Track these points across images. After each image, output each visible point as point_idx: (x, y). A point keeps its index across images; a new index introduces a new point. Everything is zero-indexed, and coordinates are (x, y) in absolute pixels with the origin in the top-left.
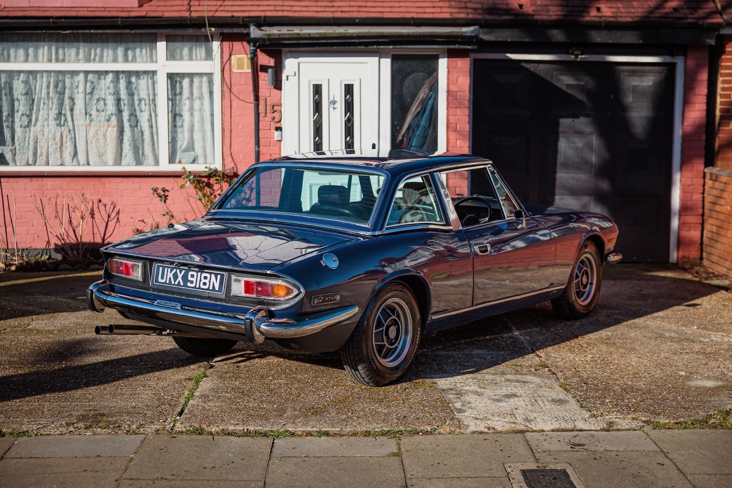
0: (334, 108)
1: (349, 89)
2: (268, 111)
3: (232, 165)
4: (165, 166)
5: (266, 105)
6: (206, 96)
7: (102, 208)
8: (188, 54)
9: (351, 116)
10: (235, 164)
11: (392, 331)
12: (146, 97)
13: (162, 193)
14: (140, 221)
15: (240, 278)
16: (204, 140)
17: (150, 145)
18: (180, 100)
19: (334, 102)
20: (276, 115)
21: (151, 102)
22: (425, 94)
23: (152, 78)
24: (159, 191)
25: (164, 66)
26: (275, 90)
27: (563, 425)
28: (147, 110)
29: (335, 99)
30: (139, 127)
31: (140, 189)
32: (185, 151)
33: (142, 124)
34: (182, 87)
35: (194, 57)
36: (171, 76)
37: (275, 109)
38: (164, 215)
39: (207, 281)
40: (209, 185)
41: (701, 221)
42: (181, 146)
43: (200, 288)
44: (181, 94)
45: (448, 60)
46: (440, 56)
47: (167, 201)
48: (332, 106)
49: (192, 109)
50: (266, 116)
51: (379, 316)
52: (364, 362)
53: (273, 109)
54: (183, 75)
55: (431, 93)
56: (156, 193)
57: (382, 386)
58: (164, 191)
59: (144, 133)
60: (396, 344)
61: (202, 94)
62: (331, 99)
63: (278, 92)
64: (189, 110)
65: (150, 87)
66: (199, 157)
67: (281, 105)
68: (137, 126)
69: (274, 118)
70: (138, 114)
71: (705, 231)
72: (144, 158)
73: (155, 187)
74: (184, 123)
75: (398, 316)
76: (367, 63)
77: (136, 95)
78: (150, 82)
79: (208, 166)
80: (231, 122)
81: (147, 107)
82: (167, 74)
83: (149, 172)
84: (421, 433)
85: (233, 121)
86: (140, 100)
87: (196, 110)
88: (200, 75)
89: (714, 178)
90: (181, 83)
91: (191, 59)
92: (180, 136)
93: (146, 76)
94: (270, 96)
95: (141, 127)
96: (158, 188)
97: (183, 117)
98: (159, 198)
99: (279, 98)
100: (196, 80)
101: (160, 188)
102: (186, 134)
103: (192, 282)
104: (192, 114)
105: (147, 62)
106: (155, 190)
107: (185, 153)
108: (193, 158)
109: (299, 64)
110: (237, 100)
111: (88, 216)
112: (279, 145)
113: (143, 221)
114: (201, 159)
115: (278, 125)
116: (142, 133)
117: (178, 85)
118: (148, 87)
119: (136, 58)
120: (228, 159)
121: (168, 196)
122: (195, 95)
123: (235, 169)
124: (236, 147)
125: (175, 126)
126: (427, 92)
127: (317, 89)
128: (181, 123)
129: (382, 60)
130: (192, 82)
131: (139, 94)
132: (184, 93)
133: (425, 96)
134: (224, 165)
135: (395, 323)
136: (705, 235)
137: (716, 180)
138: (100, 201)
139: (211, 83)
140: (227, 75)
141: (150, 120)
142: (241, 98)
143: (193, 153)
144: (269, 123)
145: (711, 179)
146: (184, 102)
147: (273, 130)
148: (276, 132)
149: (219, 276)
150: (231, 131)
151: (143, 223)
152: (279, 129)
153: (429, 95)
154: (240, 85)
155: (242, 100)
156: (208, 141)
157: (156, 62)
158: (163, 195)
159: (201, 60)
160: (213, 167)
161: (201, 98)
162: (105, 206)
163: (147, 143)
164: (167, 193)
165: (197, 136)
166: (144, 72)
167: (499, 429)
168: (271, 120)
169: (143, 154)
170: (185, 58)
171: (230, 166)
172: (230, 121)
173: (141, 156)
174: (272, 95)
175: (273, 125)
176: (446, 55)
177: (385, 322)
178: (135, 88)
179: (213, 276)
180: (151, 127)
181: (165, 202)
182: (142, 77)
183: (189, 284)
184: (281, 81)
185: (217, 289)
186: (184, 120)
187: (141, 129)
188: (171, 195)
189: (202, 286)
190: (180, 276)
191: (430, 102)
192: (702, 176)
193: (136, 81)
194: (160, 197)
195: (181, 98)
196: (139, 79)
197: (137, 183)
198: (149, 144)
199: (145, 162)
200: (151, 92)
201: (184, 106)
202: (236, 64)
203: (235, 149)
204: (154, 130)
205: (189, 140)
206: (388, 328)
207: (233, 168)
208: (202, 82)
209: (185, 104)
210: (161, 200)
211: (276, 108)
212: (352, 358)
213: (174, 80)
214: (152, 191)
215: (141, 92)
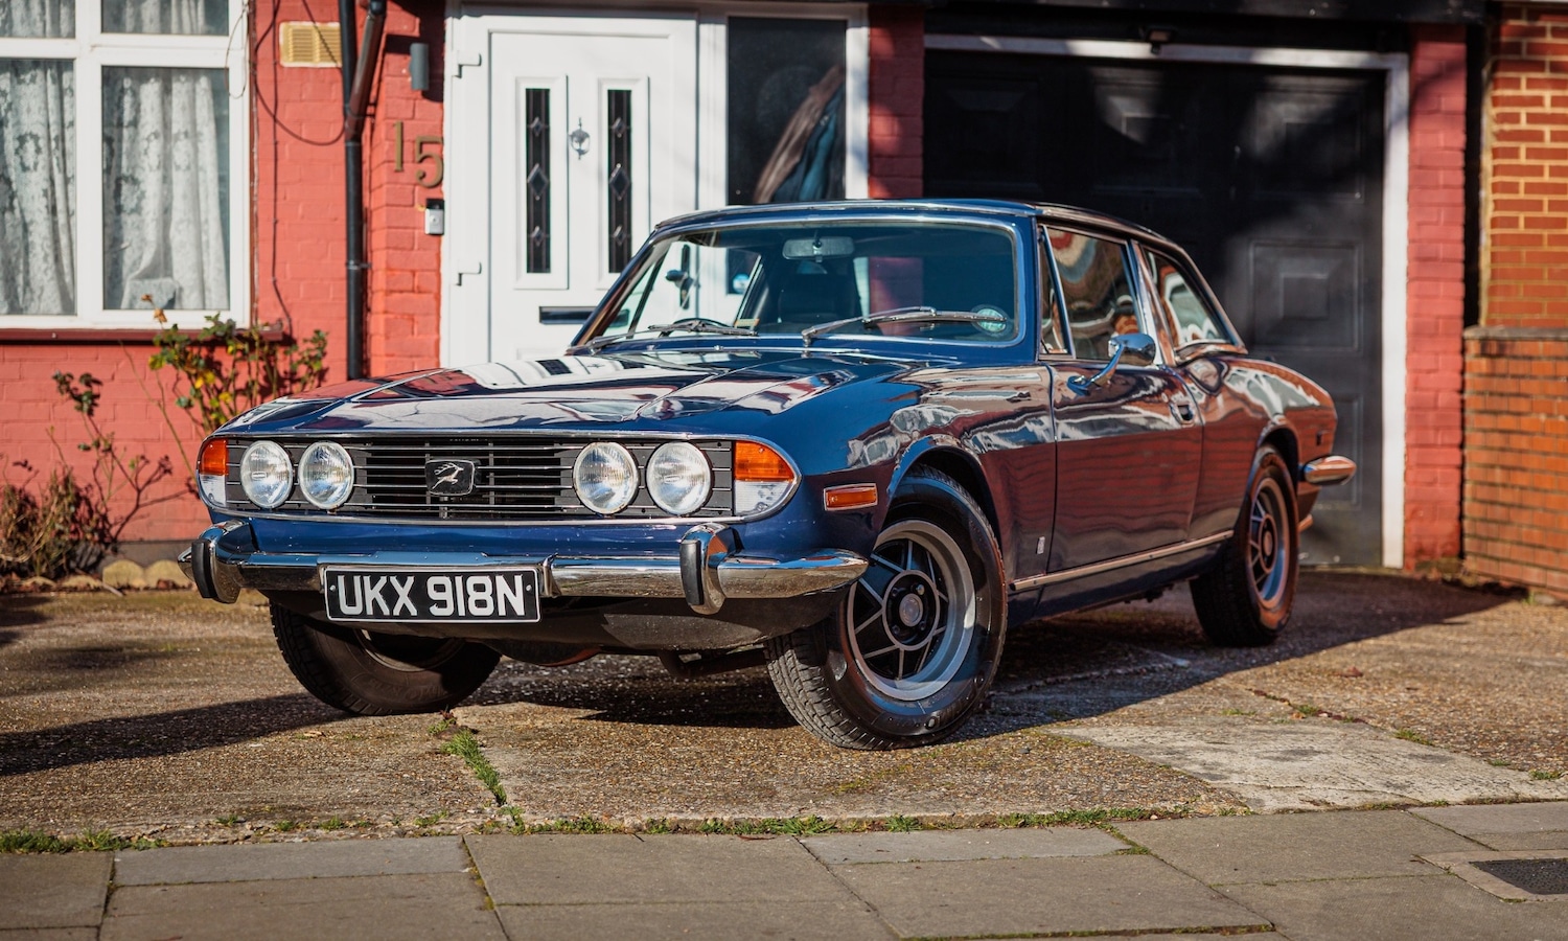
0: (581, 152)
1: (619, 103)
2: (408, 157)
3: (279, 313)
4: (91, 315)
5: (402, 142)
6: (207, 130)
8: (157, 20)
9: (624, 173)
10: (285, 310)
12: (40, 131)
13: (82, 389)
14: (16, 464)
16: (199, 247)
17: (51, 259)
18: (134, 140)
19: (581, 137)
20: (426, 166)
21: (53, 144)
22: (813, 120)
23: (58, 80)
24: (74, 384)
25: (94, 47)
26: (425, 102)
27: (1488, 793)
28: (41, 164)
29: (584, 129)
30: (17, 211)
31: (21, 378)
32: (149, 274)
33: (24, 205)
34: (139, 105)
35: (174, 27)
36: (111, 76)
37: (425, 152)
38: (87, 449)
40: (213, 366)
41: (1458, 461)
42: (135, 264)
44: (135, 123)
45: (871, 36)
46: (850, 23)
47: (96, 410)
48: (577, 146)
49: (166, 163)
50: (402, 170)
53: (421, 151)
54: (142, 74)
55: (826, 118)
56: (64, 387)
58: (88, 384)
59: (31, 228)
61: (194, 123)
62: (574, 128)
63: (436, 105)
64: (158, 167)
65: (52, 104)
66: (186, 292)
67: (440, 142)
68: (12, 208)
69: (424, 176)
70: (13, 178)
71: (1468, 486)
72: (28, 295)
73: (64, 372)
74: (144, 203)
76: (666, 37)
77: (10, 124)
78: (52, 89)
79: (213, 314)
80: (275, 200)
81: (42, 158)
82: (103, 67)
83: (49, 332)
84: (1154, 817)
85: (280, 195)
86: (22, 139)
87: (178, 168)
88: (193, 72)
89: (1494, 349)
90: (135, 94)
91: (165, 29)
92: (129, 236)
93: (39, 73)
94: (413, 118)
95: (22, 211)
96: (71, 377)
97: (142, 187)
98: (74, 403)
99: (437, 122)
100: (179, 88)
101: (77, 376)
102: (151, 232)
104: (166, 180)
105: (44, 35)
106: (63, 381)
107: (147, 282)
108: (171, 296)
109: (490, 34)
110: (294, 140)
112: (435, 246)
113: (25, 465)
114: (190, 298)
115: (433, 194)
116: (25, 227)
117: (127, 100)
118: (46, 103)
119: (11, 27)
120: (268, 298)
121: (98, 396)
122: (176, 128)
123: (286, 323)
124: (288, 266)
125: (119, 209)
126: (817, 115)
127: (537, 103)
128: (135, 201)
129: (704, 28)
130: (167, 91)
131: (18, 123)
132: (142, 121)
133: (812, 125)
134: (254, 313)
136: (1468, 495)
137: (1500, 355)
139: (220, 93)
140: (265, 74)
141: (50, 193)
142: (304, 136)
143: (169, 280)
144: (411, 187)
145: (1483, 354)
146: (144, 144)
147: (420, 208)
148: (428, 211)
150: (276, 223)
151: (25, 470)
152: (436, 204)
153: (823, 123)
154: (301, 101)
155: (307, 141)
156: (212, 251)
157: (72, 35)
158: (86, 393)
159: (193, 33)
160: (223, 319)
161: (193, 135)
163: (42, 255)
164: (96, 389)
165: (180, 236)
166: (37, 63)
167: (1341, 803)
168: (415, 180)
169: (27, 283)
170: (147, 26)
171: (272, 314)
172: (272, 196)
173: (20, 290)
174: (417, 115)
175: (421, 195)
176: (866, 20)
178: (10, 105)
180: (53, 211)
181: (90, 413)
182: (28, 77)
184: (442, 78)
186: (143, 193)
187: (23, 217)
188: (105, 392)
191: (824, 142)
192: (1458, 346)
193: (13, 87)
194: (78, 398)
195: (137, 134)
196: (21, 82)
197: (12, 361)
198: (46, 256)
199: (33, 307)
200: (53, 118)
201: (143, 157)
202: (291, 46)
203: (286, 269)
204: (61, 218)
205: (158, 245)
207: (280, 320)
208: (194, 91)
209: (146, 153)
210: (80, 409)
211: (427, 149)
213: (118, 88)
214: (55, 384)
215: (25, 118)
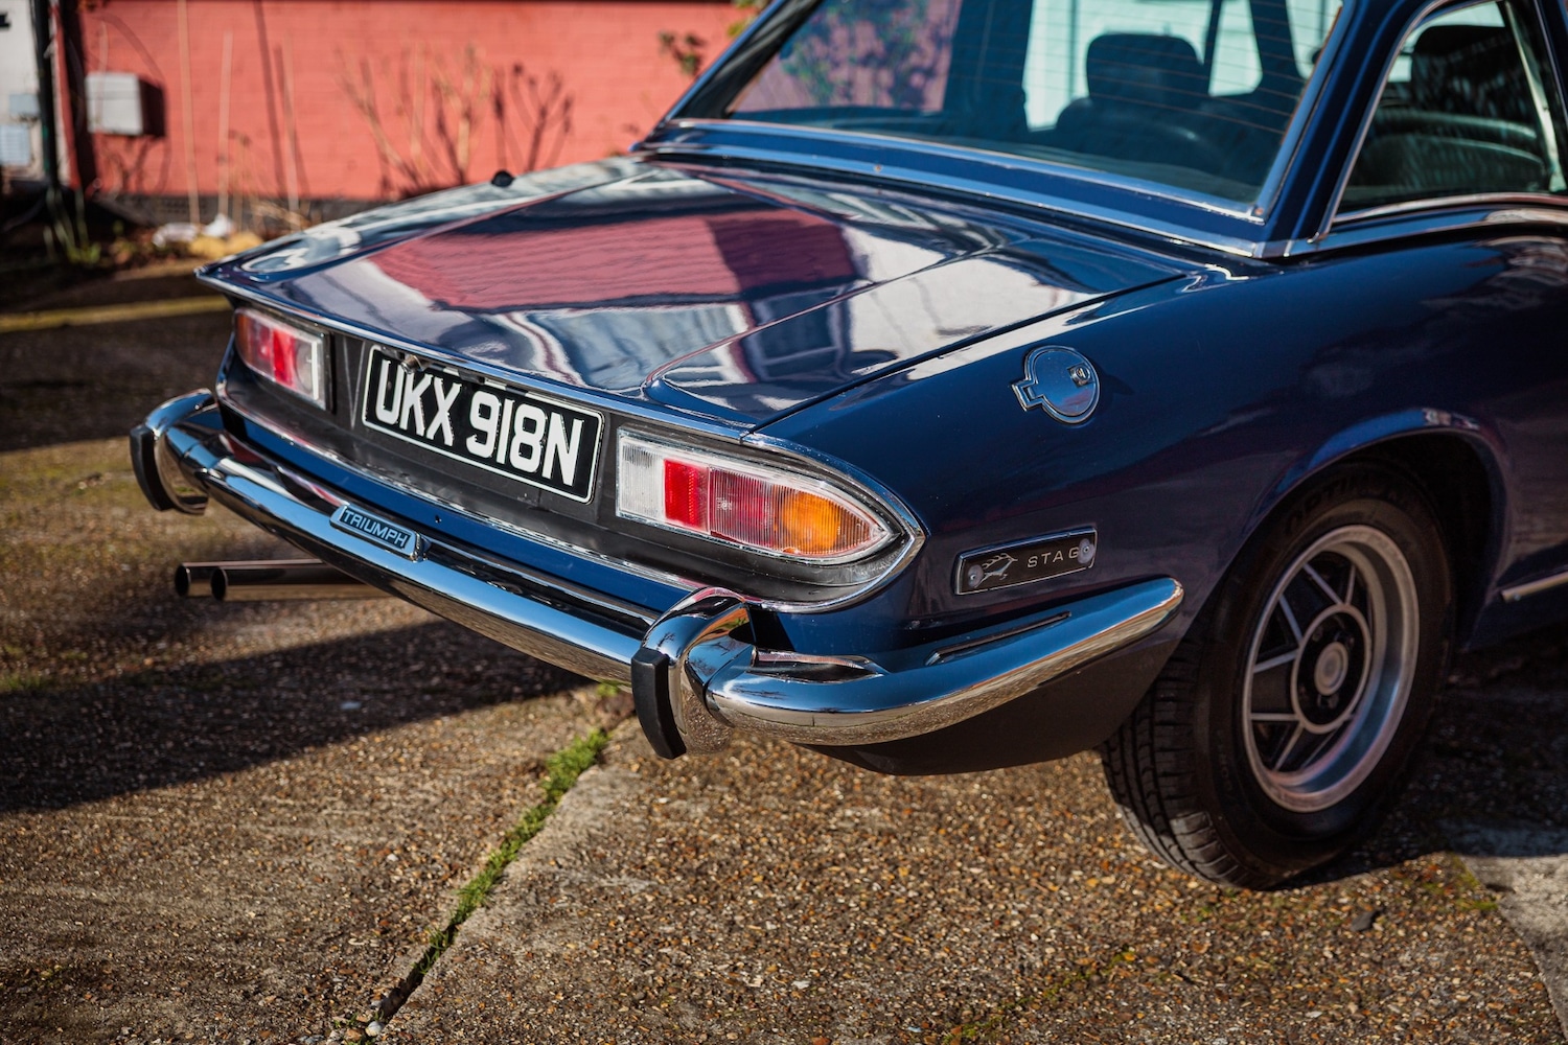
7: (524, 89)
11: (1331, 663)
13: (687, 50)
15: (648, 447)
24: (678, 44)
31: (626, 37)
39: (533, 440)
43: (508, 466)
51: (1278, 606)
52: (1197, 807)
56: (669, 47)
57: (1273, 889)
58: (692, 45)
60: (1345, 716)
73: (669, 31)
75: (1362, 600)
96: (676, 36)
98: (678, 63)
101: (681, 35)
103: (482, 437)
106: (668, 40)
111: (485, 109)
121: (701, 59)
135: (1345, 630)
138: (518, 69)
149: (578, 425)
158: (691, 54)
162: (532, 82)
177: (1303, 632)
179: (556, 418)
183: (472, 444)
185: (568, 478)
189: (518, 461)
190: (445, 403)
194: (681, 59)
197: (618, 18)
206: (1313, 651)
210: (685, 72)
212: (1149, 787)
214: (659, 43)
